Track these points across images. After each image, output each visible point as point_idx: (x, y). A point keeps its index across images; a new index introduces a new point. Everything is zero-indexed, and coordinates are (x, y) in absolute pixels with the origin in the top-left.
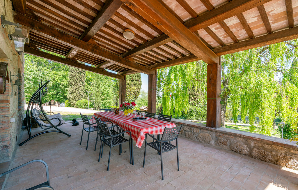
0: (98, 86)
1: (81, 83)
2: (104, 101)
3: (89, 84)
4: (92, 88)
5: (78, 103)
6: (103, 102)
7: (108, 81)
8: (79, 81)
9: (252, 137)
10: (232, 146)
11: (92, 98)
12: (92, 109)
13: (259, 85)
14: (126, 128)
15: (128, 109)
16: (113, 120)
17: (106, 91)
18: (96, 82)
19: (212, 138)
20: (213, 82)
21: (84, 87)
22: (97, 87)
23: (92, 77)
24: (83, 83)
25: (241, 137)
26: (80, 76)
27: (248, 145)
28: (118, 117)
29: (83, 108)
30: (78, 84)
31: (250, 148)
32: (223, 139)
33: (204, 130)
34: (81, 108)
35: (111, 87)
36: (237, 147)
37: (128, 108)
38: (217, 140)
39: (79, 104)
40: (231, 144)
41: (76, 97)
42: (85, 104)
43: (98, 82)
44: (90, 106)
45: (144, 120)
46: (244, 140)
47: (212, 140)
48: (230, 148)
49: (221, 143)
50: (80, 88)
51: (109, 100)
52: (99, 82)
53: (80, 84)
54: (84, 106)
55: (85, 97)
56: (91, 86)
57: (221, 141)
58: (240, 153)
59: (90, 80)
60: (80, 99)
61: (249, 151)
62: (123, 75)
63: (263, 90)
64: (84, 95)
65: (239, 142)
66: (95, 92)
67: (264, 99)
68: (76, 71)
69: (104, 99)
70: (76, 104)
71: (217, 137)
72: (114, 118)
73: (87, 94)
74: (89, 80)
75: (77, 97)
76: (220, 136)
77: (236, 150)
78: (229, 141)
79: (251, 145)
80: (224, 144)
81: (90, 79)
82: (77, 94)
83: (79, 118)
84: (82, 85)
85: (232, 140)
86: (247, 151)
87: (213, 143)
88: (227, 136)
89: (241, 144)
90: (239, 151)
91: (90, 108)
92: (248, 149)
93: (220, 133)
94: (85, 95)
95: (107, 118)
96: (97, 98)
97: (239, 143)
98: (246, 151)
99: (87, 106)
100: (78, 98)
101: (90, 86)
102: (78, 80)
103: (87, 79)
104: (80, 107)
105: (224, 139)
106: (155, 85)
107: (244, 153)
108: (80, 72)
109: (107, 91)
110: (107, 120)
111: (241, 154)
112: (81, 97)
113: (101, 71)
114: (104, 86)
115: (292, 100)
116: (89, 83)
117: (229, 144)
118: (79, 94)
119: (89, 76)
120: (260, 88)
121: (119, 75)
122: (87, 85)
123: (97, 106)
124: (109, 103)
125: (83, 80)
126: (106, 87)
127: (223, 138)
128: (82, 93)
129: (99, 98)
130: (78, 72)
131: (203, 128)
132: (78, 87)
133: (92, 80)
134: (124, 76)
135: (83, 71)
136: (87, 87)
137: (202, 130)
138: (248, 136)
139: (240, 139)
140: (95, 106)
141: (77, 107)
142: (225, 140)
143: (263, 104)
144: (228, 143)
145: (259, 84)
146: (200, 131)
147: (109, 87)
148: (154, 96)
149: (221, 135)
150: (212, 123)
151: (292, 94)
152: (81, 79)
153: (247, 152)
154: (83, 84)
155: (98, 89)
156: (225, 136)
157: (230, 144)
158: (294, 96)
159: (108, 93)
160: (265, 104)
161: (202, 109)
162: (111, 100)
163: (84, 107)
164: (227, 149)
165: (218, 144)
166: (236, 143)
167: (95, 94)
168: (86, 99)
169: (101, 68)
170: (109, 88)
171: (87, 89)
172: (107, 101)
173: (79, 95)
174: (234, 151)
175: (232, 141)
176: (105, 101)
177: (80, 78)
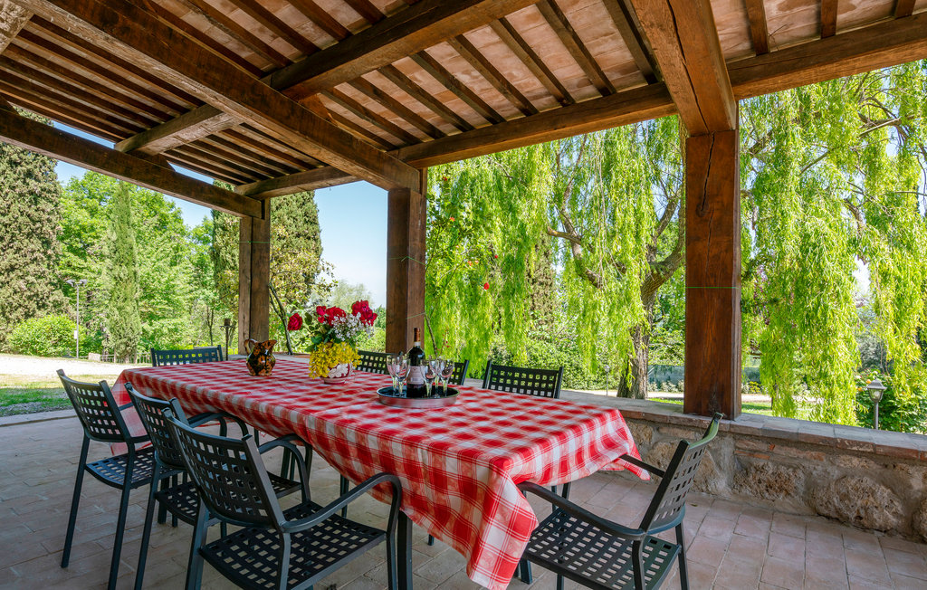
0: (122, 256)
1: (36, 244)
2: (151, 325)
3: (81, 253)
4: (93, 267)
5: (24, 330)
6: (146, 326)
7: (170, 238)
8: (29, 236)
9: (916, 452)
10: (820, 494)
11: (95, 310)
12: (94, 356)
13: (809, 245)
14: (364, 454)
15: (339, 341)
16: (254, 405)
17: (163, 280)
18: (114, 237)
19: (718, 464)
20: (716, 215)
21: (54, 260)
22: (119, 262)
23: (94, 221)
24: (47, 243)
25: (859, 454)
26: (32, 211)
27: (898, 488)
28: (279, 390)
29: (47, 355)
30: (19, 249)
31: (905, 501)
32: (771, 468)
33: (676, 430)
34: (40, 355)
35: (183, 265)
36: (844, 497)
37: (333, 335)
38: (743, 472)
39: (26, 337)
40: (811, 487)
41: (11, 304)
42: (60, 339)
43: (123, 237)
44: (86, 345)
45: (450, 399)
46: (873, 465)
47: (717, 470)
48: (808, 502)
49: (763, 487)
50: (32, 268)
51: (174, 321)
52: (129, 240)
53: (32, 246)
54: (55, 345)
55: (57, 305)
56: (89, 259)
57: (762, 477)
58: (862, 525)
59: (84, 235)
60: (33, 315)
61: (901, 512)
62: (257, 199)
63: (828, 263)
64: (51, 299)
65: (853, 477)
66: (110, 284)
67: (832, 295)
68: (13, 188)
69: (151, 317)
70: (9, 337)
71: (743, 456)
72: (254, 393)
73: (66, 293)
74: (79, 235)
75: (15, 304)
76: (755, 451)
77: (838, 511)
78: (802, 475)
79: (910, 487)
80: (778, 486)
81: (83, 228)
82: (15, 292)
83: (25, 401)
84: (45, 253)
85: (820, 468)
86: (895, 514)
87: (721, 484)
88: (793, 452)
89: (864, 485)
90: (852, 515)
91: (84, 356)
92: (898, 506)
93: (757, 438)
94: (58, 295)
95: (209, 397)
96: (120, 309)
97: (853, 482)
98: (890, 516)
99: (70, 344)
100: (20, 309)
101: (82, 262)
102: (20, 229)
103: (68, 231)
104: (35, 352)
105: (777, 464)
106: (418, 238)
107: (879, 522)
108: (31, 193)
109: (167, 282)
110: (210, 408)
111: (865, 529)
112: (39, 308)
113: (147, 171)
114: (153, 259)
115: (899, 299)
116: (80, 245)
117: (802, 489)
118: (28, 293)
119: (80, 218)
120: (815, 254)
121: (237, 198)
122: (67, 254)
123: (123, 347)
124: (176, 330)
125: (47, 228)
126: (160, 264)
127: (772, 461)
128: (42, 287)
129: (129, 309)
130: (21, 195)
131: (674, 422)
132: (22, 261)
133: (93, 234)
134: (263, 202)
135: (49, 192)
136: (69, 266)
137: (664, 430)
138: (899, 448)
139: (855, 461)
140: (110, 343)
141: (15, 351)
142: (782, 469)
143: (829, 313)
144: (799, 482)
145: (813, 240)
146: (655, 435)
147: (173, 264)
148: (417, 287)
149: (763, 447)
150: (714, 397)
151: (899, 279)
152: (38, 225)
153: (894, 520)
154: (49, 247)
155: (123, 271)
156: (783, 452)
157: (808, 488)
158: (905, 286)
159: (168, 292)
160: (837, 317)
161: (549, 345)
162: (185, 319)
163: (52, 350)
164: (794, 511)
165: (746, 491)
166: (838, 480)
167: (112, 292)
168: (64, 315)
169: (145, 156)
170: (175, 268)
171: (69, 271)
172: (165, 324)
173: (30, 298)
174: (828, 517)
175: (814, 473)
176: (157, 324)
177: (34, 222)
